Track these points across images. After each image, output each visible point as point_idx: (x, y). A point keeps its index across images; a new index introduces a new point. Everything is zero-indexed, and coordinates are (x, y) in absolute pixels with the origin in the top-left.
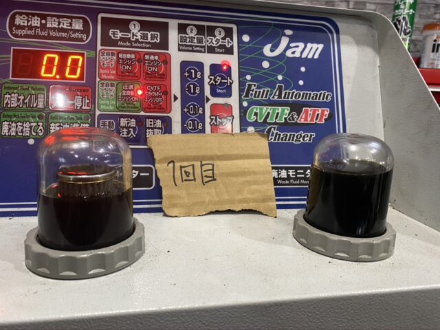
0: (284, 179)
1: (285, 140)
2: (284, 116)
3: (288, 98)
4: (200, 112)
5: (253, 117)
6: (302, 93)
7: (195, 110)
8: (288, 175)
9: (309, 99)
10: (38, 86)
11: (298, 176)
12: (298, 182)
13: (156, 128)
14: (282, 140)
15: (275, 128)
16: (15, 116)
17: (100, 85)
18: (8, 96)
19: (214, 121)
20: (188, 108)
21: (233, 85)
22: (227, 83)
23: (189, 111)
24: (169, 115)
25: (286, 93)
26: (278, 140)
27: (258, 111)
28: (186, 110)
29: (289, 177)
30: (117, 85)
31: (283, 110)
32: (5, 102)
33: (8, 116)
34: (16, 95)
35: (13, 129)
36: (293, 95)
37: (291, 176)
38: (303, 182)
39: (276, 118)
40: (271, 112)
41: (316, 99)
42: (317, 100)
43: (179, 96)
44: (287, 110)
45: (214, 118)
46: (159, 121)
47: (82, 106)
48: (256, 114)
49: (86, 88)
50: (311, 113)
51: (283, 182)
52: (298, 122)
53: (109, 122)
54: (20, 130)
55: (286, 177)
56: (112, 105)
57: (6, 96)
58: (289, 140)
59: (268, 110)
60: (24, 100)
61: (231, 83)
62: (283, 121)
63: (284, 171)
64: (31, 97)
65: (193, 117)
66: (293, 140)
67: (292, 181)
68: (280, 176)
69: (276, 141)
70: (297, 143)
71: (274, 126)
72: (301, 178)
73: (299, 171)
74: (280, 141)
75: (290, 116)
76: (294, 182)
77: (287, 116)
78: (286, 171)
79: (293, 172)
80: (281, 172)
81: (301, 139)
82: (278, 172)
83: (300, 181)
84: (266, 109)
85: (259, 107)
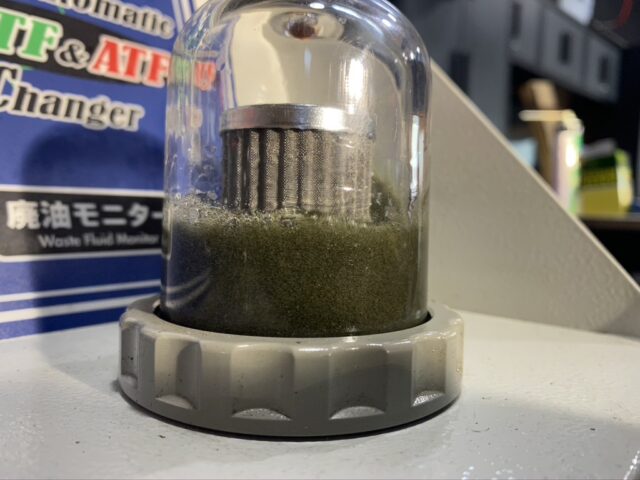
0: (61, 233)
1: (55, 112)
2: (45, 45)
8: (76, 221)
9: (116, 18)
11: (109, 222)
14: (43, 109)
15: (14, 73)
26: (31, 108)
29: (77, 227)
31: (39, 28)
37: (86, 223)
38: (122, 239)
39: (18, 42)
41: (134, 23)
42: (139, 27)
44: (53, 30)
50: (126, 54)
51: (60, 242)
52: (91, 69)
55: (67, 224)
62: (43, 58)
63: (59, 207)
66: (79, 116)
67: (88, 238)
68: (46, 223)
69: (24, 112)
70: (95, 126)
71: (14, 66)
72: (116, 230)
73: (108, 208)
74: (37, 114)
75: (65, 47)
76: (97, 242)
77: (53, 46)
78: (66, 208)
79: (89, 210)
80: (48, 208)
81: (105, 118)
82: (39, 208)
83: (115, 238)
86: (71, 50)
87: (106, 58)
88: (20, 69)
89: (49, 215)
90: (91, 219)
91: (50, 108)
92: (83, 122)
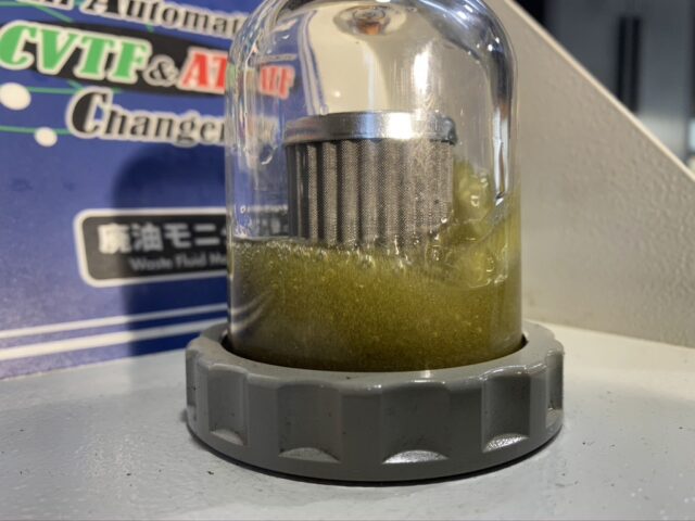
0: (152, 255)
1: (145, 133)
2: (134, 66)
3: (140, 14)
5: (19, 54)
6: (181, 11)
8: (167, 243)
9: (205, 28)
11: (201, 242)
14: (133, 131)
15: (104, 97)
26: (121, 131)
27: (38, 39)
29: (169, 249)
31: (128, 50)
36: (158, 12)
37: (178, 244)
38: (215, 258)
39: (108, 65)
40: (86, 48)
44: (141, 50)
48: (30, 48)
50: (216, 66)
51: (151, 265)
52: (181, 85)
55: (158, 246)
59: (77, 42)
62: (132, 79)
63: (150, 229)
66: (169, 134)
67: (180, 260)
68: (138, 246)
69: (115, 136)
70: (185, 144)
71: (103, 90)
72: (209, 249)
73: (200, 228)
74: (127, 136)
75: (154, 66)
76: (189, 263)
77: (142, 66)
78: (156, 229)
79: (181, 231)
80: (139, 231)
81: (196, 135)
82: (130, 232)
83: (208, 257)
84: (67, 39)
85: (39, 27)
86: (160, 67)
87: (196, 72)
88: (109, 92)
89: (140, 238)
90: (182, 240)
91: (140, 129)
92: (173, 140)
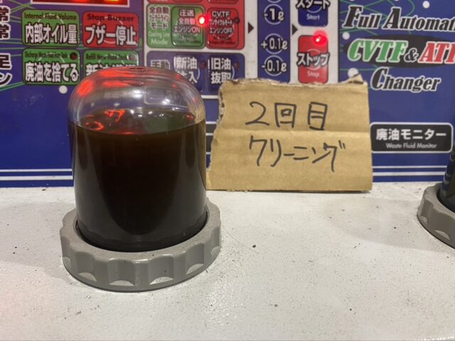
0: (395, 142)
1: (400, 88)
2: (400, 54)
3: (406, 27)
4: (284, 47)
5: (356, 54)
6: (426, 20)
7: (277, 45)
8: (401, 137)
9: (436, 28)
10: (69, 13)
11: (415, 138)
12: (413, 146)
13: (223, 70)
14: (395, 87)
15: (386, 70)
16: (41, 55)
17: (149, 10)
18: (29, 27)
19: (302, 60)
20: (267, 42)
21: (330, 9)
22: (322, 5)
23: (268, 47)
24: (241, 52)
25: (404, 20)
26: (390, 87)
27: (364, 46)
28: (264, 44)
29: (402, 140)
30: (172, 10)
31: (399, 45)
32: (27, 36)
33: (32, 55)
34: (41, 25)
35: (40, 73)
36: (414, 23)
37: (405, 138)
38: (420, 145)
39: (389, 56)
40: (382, 47)
41: (445, 29)
42: (448, 30)
43: (255, 24)
44: (404, 45)
45: (303, 55)
46: (228, 60)
47: (126, 40)
48: (361, 51)
49: (131, 15)
50: (438, 49)
51: (394, 146)
52: (419, 62)
53: (163, 63)
54: (48, 74)
55: (398, 139)
56: (166, 39)
57: (27, 27)
58: (405, 88)
59: (378, 46)
60: (51, 32)
61: (327, 6)
62: (398, 60)
63: (396, 131)
64: (59, 28)
65: (274, 55)
66: (410, 87)
67: (405, 145)
68: (390, 138)
69: (388, 89)
70: (416, 92)
71: (385, 68)
72: (417, 141)
74: (393, 89)
75: (409, 53)
76: (408, 147)
77: (402, 54)
78: (398, 131)
79: (407, 132)
80: (391, 132)
81: (422, 87)
82: (388, 132)
83: (416, 145)
84: (375, 44)
85: (364, 40)
86: (411, 53)
87: (427, 55)
88: (387, 68)
89: (391, 134)
91: (398, 86)
92: (411, 90)
